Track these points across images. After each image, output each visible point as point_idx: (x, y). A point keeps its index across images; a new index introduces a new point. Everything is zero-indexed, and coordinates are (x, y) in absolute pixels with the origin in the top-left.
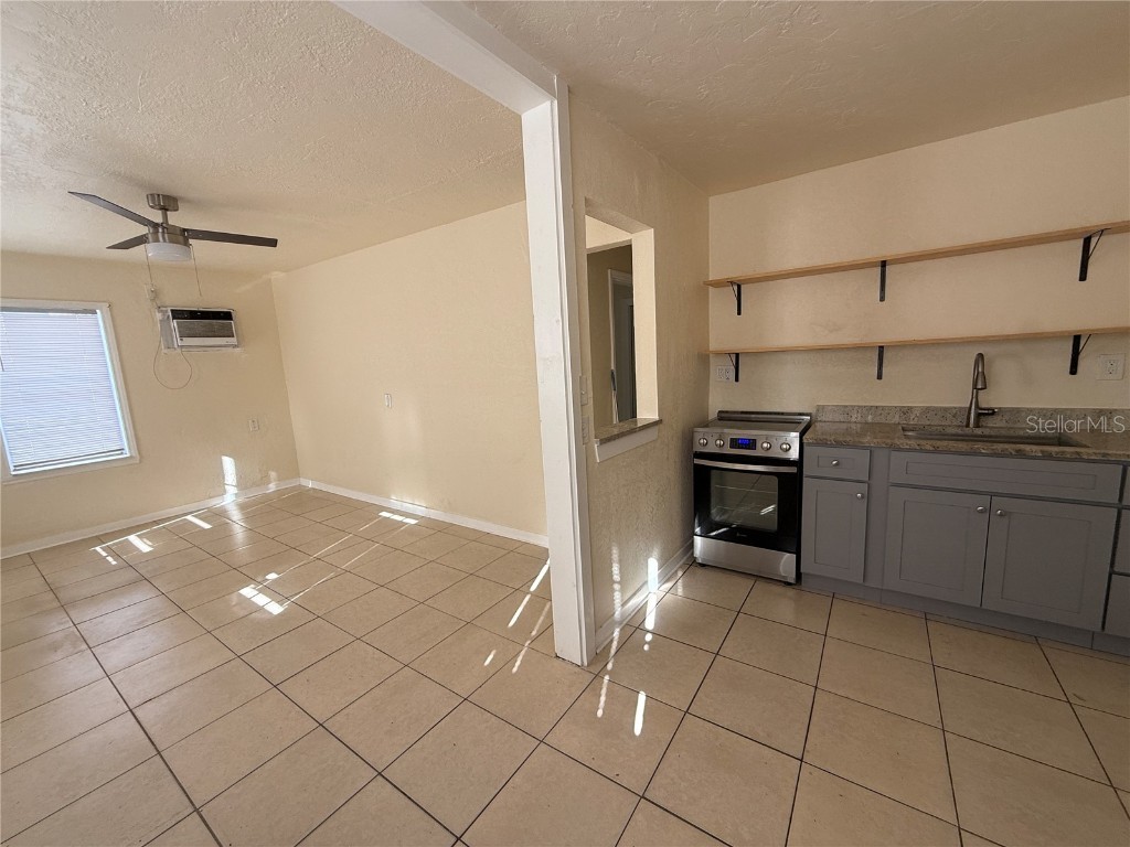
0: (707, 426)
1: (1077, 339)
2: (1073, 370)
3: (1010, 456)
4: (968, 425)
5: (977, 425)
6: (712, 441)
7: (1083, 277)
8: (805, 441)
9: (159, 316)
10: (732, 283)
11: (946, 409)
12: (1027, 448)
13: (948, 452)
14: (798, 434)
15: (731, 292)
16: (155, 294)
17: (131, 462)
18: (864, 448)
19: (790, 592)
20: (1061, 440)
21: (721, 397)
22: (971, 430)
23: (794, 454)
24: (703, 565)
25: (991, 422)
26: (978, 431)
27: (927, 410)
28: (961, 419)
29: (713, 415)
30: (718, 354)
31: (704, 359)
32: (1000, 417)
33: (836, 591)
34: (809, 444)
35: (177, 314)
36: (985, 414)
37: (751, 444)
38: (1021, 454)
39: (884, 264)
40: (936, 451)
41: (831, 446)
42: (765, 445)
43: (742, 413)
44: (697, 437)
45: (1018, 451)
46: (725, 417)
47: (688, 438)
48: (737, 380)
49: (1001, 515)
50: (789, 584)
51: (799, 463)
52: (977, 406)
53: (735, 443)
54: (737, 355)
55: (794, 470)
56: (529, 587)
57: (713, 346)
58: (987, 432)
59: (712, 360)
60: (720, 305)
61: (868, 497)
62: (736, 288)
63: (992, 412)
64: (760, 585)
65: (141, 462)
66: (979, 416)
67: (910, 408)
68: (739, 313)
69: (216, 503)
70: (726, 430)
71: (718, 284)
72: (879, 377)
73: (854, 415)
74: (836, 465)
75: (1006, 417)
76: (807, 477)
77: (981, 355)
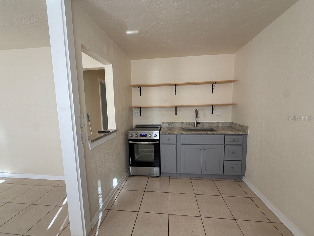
0: (132, 130)
1: (212, 106)
2: (212, 113)
3: (205, 135)
4: (195, 127)
5: (197, 127)
6: (135, 135)
7: (212, 93)
8: (160, 134)
10: (138, 86)
11: (190, 123)
12: (208, 132)
13: (194, 135)
14: (158, 132)
15: (138, 89)
18: (175, 135)
19: (158, 179)
20: (212, 130)
21: (137, 121)
22: (196, 128)
23: (157, 138)
24: (132, 176)
25: (199, 126)
26: (197, 128)
27: (187, 123)
28: (193, 125)
29: (134, 126)
30: (135, 108)
31: (131, 109)
33: (170, 176)
34: (161, 135)
36: (198, 123)
37: (146, 135)
38: (207, 134)
39: (176, 85)
40: (191, 134)
41: (167, 135)
42: (150, 135)
43: (143, 125)
44: (130, 134)
45: (207, 133)
46: (138, 127)
47: (127, 134)
48: (141, 115)
49: (204, 150)
50: (158, 177)
51: (159, 140)
52: (196, 122)
53: (141, 135)
54: (140, 108)
55: (158, 142)
56: (63, 203)
57: (134, 105)
58: (198, 128)
59: (133, 109)
60: (135, 92)
61: (176, 148)
62: (139, 88)
64: (150, 179)
66: (197, 124)
67: (183, 123)
68: (141, 96)
70: (138, 132)
71: (134, 86)
72: (176, 115)
73: (171, 124)
74: (169, 140)
75: (202, 124)
76: (161, 144)
77: (197, 109)
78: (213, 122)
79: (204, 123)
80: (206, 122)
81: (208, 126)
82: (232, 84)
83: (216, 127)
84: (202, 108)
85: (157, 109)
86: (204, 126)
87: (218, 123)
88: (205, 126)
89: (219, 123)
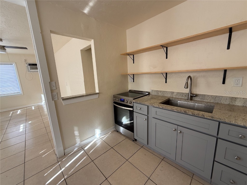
1: (225, 71)
2: (224, 82)
5: (191, 100)
6: (117, 99)
9: (26, 65)
11: (183, 93)
16: (25, 60)
17: (21, 95)
18: (146, 105)
21: (131, 86)
24: (117, 131)
25: (196, 99)
27: (178, 93)
28: (186, 97)
32: (199, 97)
35: (30, 65)
37: (124, 101)
48: (134, 82)
51: (133, 107)
52: (191, 93)
53: (121, 100)
54: (134, 75)
55: (132, 109)
57: (129, 72)
58: (193, 102)
59: (128, 76)
60: (129, 59)
61: (147, 120)
62: (133, 56)
63: (196, 95)
64: (126, 140)
65: (24, 95)
67: (173, 92)
68: (134, 63)
69: (40, 104)
71: (129, 54)
72: (166, 82)
73: (159, 93)
75: (201, 97)
77: (189, 77)
79: (204, 95)
80: (208, 96)
81: (212, 101)
83: (229, 105)
84: (201, 74)
85: (147, 76)
86: (204, 100)
87: (234, 99)
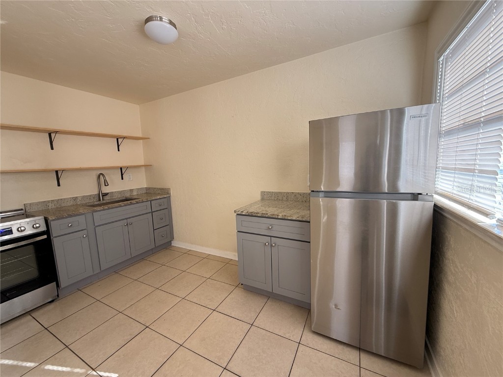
1: (121, 169)
3: (129, 205)
4: (100, 200)
5: (103, 200)
7: (119, 151)
11: (90, 196)
12: (132, 201)
13: (113, 208)
18: (82, 214)
25: (107, 198)
26: (104, 202)
27: (84, 197)
28: (97, 198)
41: (66, 217)
42: (20, 229)
45: (131, 203)
49: (131, 224)
51: (47, 232)
52: (102, 193)
55: (45, 237)
58: (107, 201)
61: (88, 236)
63: (106, 194)
66: (103, 196)
67: (76, 197)
72: (59, 185)
74: (71, 226)
75: (110, 195)
76: (56, 237)
77: (101, 174)
78: (125, 190)
79: (113, 193)
81: (119, 197)
82: (141, 141)
83: (131, 196)
86: (114, 197)
87: (131, 190)
88: (116, 197)
89: (134, 191)
